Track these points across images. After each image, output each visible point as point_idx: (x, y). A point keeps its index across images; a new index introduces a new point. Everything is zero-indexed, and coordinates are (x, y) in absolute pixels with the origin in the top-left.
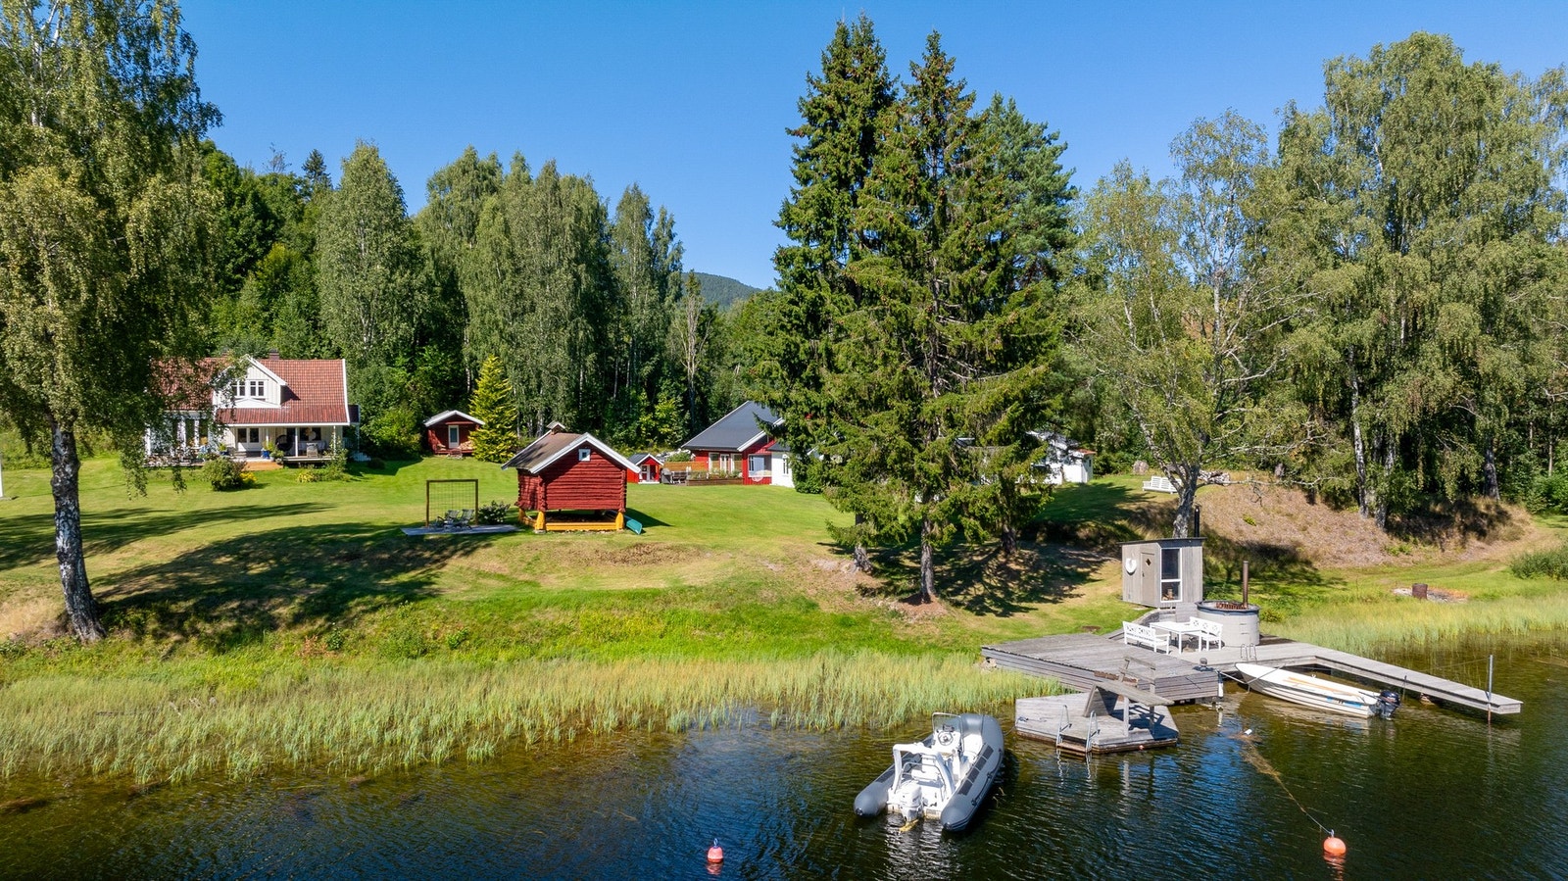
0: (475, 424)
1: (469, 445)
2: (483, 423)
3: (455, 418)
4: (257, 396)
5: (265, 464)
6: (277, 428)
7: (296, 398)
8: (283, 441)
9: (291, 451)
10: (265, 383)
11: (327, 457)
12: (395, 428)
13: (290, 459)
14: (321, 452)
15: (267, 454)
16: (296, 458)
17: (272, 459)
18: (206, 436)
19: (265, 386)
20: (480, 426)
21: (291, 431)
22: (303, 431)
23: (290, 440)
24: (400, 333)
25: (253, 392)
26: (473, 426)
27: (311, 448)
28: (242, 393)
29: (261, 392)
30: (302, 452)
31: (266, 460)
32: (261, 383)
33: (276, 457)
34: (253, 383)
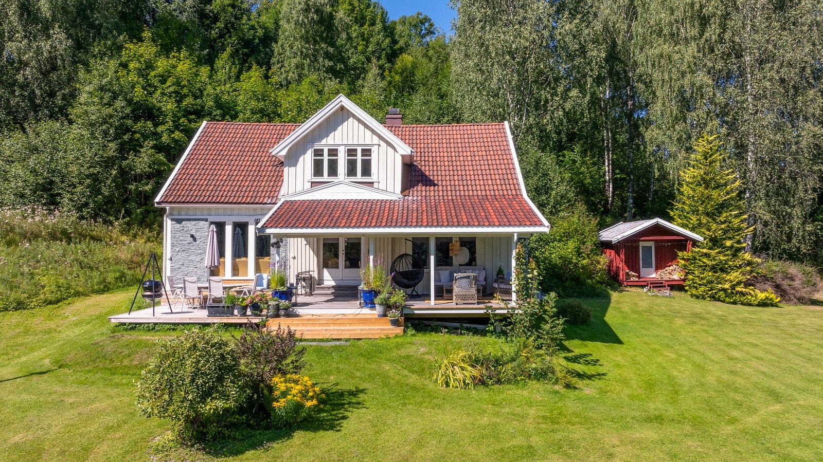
0: (687, 239)
1: (674, 273)
2: (700, 238)
3: (657, 230)
4: (359, 177)
5: (365, 321)
6: (394, 239)
7: (427, 182)
8: (406, 266)
9: (419, 288)
10: (374, 149)
11: (497, 305)
12: (572, 245)
13: (420, 307)
14: (486, 293)
15: (370, 298)
16: (430, 306)
17: (379, 309)
18: (268, 254)
19: (374, 158)
20: (695, 243)
21: (420, 245)
22: (444, 245)
23: (420, 263)
24: (568, 106)
25: (351, 171)
26: (683, 243)
27: (463, 286)
28: (333, 171)
29: (367, 171)
30: (443, 292)
31: (366, 311)
32: (367, 152)
33: (388, 306)
34: (351, 152)
